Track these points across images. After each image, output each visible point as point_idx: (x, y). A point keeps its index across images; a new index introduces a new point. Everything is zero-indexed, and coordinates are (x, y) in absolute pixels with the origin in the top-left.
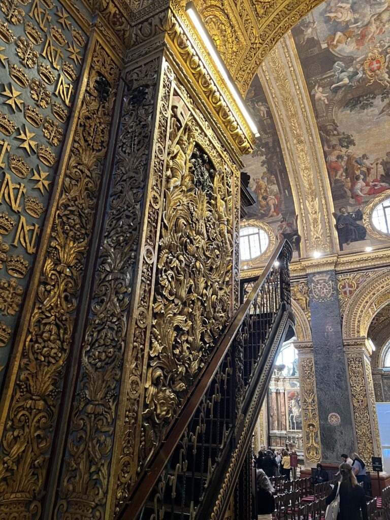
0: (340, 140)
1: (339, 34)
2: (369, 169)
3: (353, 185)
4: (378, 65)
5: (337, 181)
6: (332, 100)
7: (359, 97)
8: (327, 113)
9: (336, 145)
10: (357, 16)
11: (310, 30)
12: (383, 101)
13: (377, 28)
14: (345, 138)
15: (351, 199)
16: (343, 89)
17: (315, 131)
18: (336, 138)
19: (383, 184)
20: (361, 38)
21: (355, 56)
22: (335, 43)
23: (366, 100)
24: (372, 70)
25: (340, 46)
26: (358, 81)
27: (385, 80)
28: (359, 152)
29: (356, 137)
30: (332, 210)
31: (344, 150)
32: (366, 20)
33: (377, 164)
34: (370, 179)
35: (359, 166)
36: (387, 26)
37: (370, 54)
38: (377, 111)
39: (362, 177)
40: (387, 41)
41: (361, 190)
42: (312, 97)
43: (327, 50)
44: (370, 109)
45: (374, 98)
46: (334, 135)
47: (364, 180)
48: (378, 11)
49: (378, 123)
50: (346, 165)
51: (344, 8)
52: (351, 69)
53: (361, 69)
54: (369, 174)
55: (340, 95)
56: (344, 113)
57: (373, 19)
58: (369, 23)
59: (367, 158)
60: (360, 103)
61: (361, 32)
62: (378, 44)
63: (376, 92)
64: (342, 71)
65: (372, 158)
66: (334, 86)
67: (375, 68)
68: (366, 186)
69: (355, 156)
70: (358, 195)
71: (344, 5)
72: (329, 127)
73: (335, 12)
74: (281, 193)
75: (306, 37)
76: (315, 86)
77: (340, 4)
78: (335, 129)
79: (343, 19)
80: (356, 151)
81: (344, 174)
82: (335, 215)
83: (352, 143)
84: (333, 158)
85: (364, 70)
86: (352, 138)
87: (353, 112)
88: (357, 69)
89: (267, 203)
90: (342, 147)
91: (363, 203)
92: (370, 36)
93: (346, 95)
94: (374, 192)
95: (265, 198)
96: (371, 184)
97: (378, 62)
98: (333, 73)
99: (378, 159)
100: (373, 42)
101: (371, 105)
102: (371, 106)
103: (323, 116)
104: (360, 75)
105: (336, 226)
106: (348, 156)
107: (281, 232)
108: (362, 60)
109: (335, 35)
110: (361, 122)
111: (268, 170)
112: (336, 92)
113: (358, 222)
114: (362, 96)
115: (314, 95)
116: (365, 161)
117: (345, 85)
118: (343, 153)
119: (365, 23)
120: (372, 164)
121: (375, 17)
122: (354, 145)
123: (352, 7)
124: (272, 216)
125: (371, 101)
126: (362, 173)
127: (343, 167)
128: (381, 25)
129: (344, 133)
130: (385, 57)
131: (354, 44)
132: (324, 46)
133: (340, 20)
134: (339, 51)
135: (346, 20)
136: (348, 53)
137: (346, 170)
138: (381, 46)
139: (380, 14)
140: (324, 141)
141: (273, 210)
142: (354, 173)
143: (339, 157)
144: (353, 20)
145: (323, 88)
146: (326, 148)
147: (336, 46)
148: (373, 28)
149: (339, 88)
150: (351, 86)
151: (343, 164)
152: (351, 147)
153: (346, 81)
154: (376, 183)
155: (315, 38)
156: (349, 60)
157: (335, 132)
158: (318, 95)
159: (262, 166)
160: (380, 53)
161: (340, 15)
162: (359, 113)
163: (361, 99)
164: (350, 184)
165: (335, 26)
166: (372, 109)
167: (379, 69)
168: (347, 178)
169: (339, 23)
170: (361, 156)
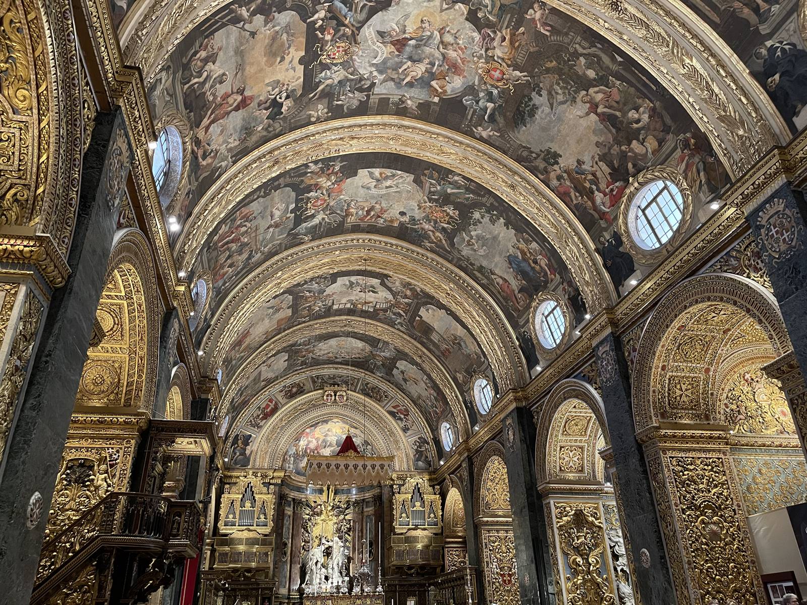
0: (544, 160)
1: (434, 83)
2: (594, 174)
3: (593, 202)
4: (498, 71)
5: (576, 205)
6: (499, 129)
7: (518, 109)
8: (509, 143)
9: (546, 167)
10: (427, 61)
11: (409, 102)
12: (541, 95)
13: (455, 51)
14: (547, 155)
15: (601, 222)
16: (497, 113)
17: (515, 166)
18: (539, 160)
19: (617, 184)
20: (455, 68)
21: (470, 84)
22: (440, 90)
23: (526, 107)
24: (499, 80)
25: (449, 88)
26: (500, 97)
27: (520, 77)
28: (570, 161)
29: (555, 148)
30: (592, 246)
31: (556, 167)
32: (437, 54)
33: (597, 163)
34: (603, 186)
35: (583, 176)
36: (461, 42)
37: (480, 71)
38: (547, 110)
39: (594, 187)
40: (479, 49)
41: (603, 204)
42: (481, 139)
43: (441, 99)
44: (539, 111)
45: (530, 99)
46: (535, 158)
47: (599, 190)
48: (436, 41)
49: (560, 119)
50: (571, 182)
51: (408, 67)
52: (482, 95)
53: (489, 87)
54: (598, 179)
55: (500, 120)
56: (521, 132)
57: (441, 49)
58: (443, 55)
59: (584, 163)
60: (525, 113)
61: (448, 65)
62: (475, 59)
63: (526, 92)
64: (477, 102)
65: (586, 158)
66: (486, 117)
67: (500, 76)
68: (605, 196)
69: (570, 167)
70: (604, 213)
71: (405, 67)
72: (525, 154)
73: (407, 76)
74: (544, 249)
75: (414, 108)
76: (472, 129)
77: (400, 71)
78: (532, 152)
79: (421, 73)
80: (567, 161)
81: (577, 194)
82: (597, 250)
83: (556, 156)
84: (555, 183)
85: (492, 86)
86: (552, 151)
87: (528, 126)
88: (487, 90)
89: (540, 266)
90: (552, 165)
91: (613, 220)
92: (459, 61)
93: (505, 116)
94: (615, 200)
95: (535, 262)
96: (607, 190)
97: (495, 69)
98: (472, 110)
99: (593, 157)
100: (469, 62)
101: (535, 108)
102: (537, 108)
103: (509, 148)
104: (495, 92)
105: (605, 265)
106: (565, 172)
107: (567, 297)
108: (479, 81)
109: (432, 86)
110: (544, 129)
111: (516, 230)
112: (495, 120)
113: (621, 249)
114: (519, 106)
115: (481, 137)
116: (583, 167)
117: (494, 110)
118: (559, 172)
119: (441, 58)
120: (592, 167)
121: (441, 46)
122: (561, 156)
123: (414, 61)
124: (552, 281)
125: (531, 103)
126: (592, 182)
127: (571, 187)
128: (455, 45)
129: (541, 151)
130: (494, 60)
131: (456, 77)
132: (436, 100)
133: (419, 76)
134: (452, 91)
135: (424, 70)
136: (462, 86)
137: (576, 189)
138: (480, 57)
139: (442, 42)
140: (533, 171)
141: (549, 273)
142: (585, 187)
143: (559, 178)
144: (429, 66)
145: (480, 126)
146: (542, 177)
147: (445, 91)
148: (452, 54)
149: (492, 116)
150: (500, 106)
151: (568, 183)
152: (560, 160)
153: (490, 105)
154: (611, 187)
155: (421, 101)
156: (470, 90)
157: (534, 155)
158: (484, 134)
159: (508, 228)
160: (487, 63)
161: (414, 74)
162: (534, 122)
163: (521, 109)
164: (589, 203)
165: (424, 82)
166: (540, 110)
167: (504, 74)
168: (582, 198)
169: (421, 78)
170: (576, 164)
